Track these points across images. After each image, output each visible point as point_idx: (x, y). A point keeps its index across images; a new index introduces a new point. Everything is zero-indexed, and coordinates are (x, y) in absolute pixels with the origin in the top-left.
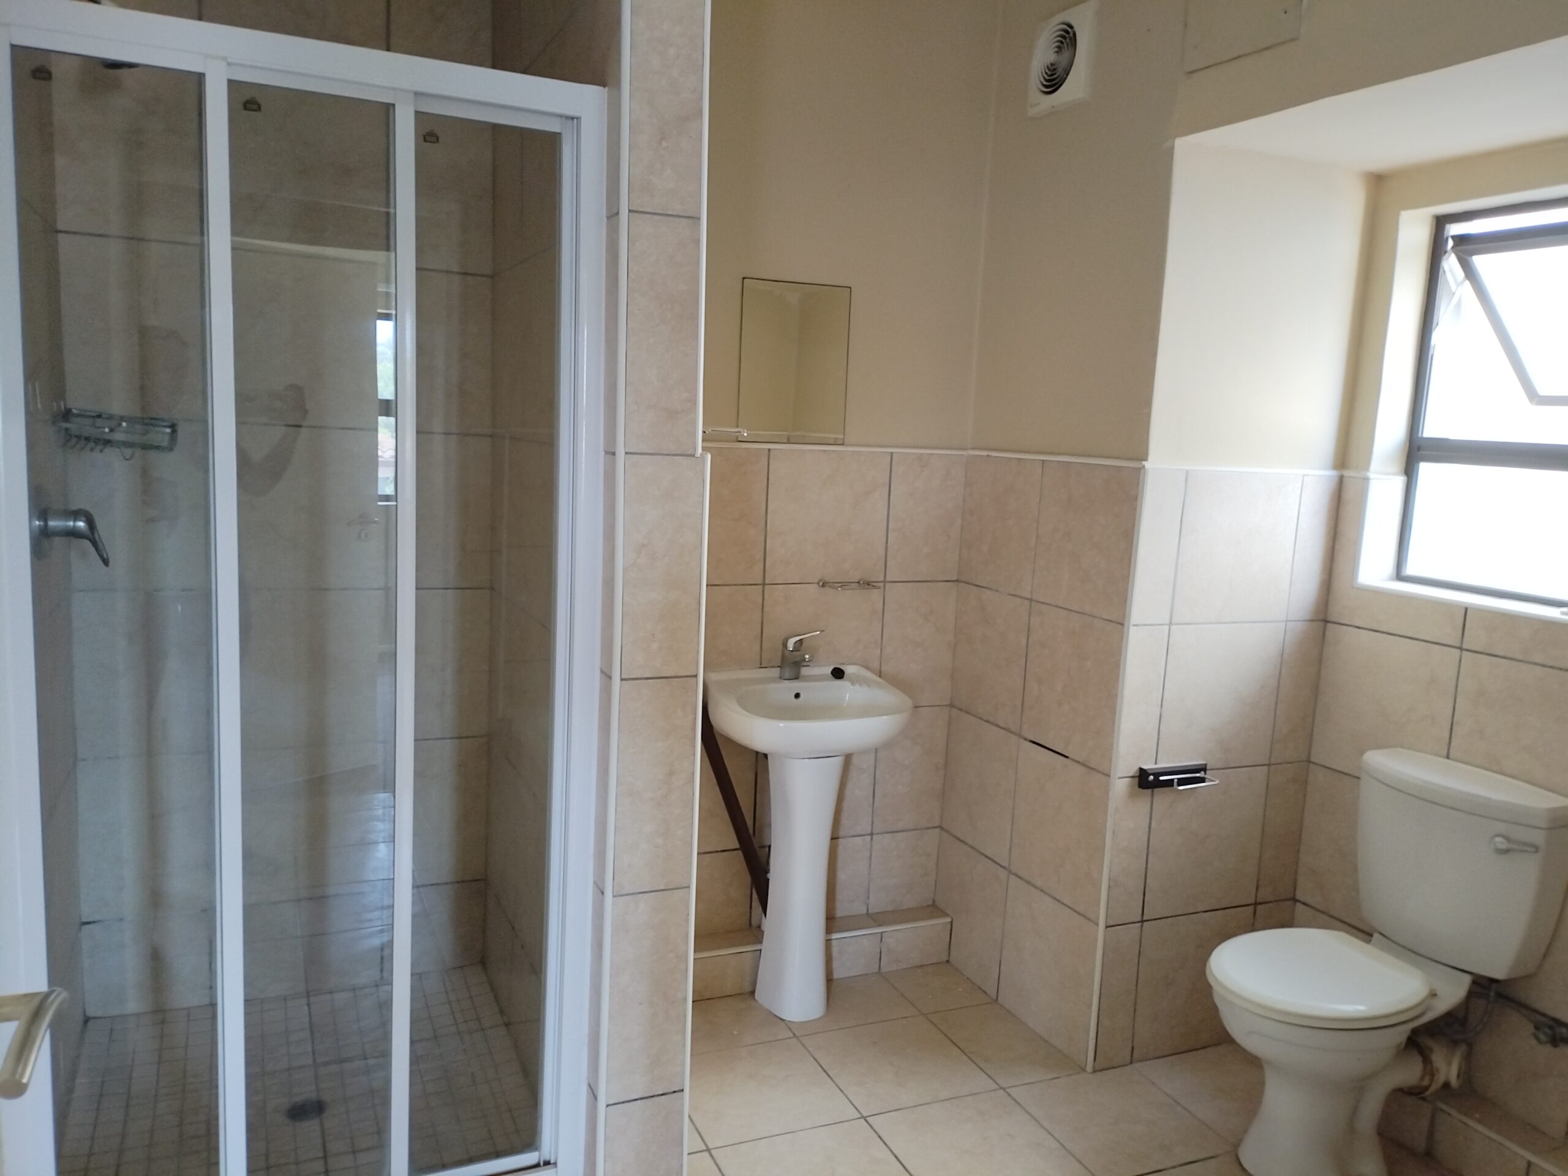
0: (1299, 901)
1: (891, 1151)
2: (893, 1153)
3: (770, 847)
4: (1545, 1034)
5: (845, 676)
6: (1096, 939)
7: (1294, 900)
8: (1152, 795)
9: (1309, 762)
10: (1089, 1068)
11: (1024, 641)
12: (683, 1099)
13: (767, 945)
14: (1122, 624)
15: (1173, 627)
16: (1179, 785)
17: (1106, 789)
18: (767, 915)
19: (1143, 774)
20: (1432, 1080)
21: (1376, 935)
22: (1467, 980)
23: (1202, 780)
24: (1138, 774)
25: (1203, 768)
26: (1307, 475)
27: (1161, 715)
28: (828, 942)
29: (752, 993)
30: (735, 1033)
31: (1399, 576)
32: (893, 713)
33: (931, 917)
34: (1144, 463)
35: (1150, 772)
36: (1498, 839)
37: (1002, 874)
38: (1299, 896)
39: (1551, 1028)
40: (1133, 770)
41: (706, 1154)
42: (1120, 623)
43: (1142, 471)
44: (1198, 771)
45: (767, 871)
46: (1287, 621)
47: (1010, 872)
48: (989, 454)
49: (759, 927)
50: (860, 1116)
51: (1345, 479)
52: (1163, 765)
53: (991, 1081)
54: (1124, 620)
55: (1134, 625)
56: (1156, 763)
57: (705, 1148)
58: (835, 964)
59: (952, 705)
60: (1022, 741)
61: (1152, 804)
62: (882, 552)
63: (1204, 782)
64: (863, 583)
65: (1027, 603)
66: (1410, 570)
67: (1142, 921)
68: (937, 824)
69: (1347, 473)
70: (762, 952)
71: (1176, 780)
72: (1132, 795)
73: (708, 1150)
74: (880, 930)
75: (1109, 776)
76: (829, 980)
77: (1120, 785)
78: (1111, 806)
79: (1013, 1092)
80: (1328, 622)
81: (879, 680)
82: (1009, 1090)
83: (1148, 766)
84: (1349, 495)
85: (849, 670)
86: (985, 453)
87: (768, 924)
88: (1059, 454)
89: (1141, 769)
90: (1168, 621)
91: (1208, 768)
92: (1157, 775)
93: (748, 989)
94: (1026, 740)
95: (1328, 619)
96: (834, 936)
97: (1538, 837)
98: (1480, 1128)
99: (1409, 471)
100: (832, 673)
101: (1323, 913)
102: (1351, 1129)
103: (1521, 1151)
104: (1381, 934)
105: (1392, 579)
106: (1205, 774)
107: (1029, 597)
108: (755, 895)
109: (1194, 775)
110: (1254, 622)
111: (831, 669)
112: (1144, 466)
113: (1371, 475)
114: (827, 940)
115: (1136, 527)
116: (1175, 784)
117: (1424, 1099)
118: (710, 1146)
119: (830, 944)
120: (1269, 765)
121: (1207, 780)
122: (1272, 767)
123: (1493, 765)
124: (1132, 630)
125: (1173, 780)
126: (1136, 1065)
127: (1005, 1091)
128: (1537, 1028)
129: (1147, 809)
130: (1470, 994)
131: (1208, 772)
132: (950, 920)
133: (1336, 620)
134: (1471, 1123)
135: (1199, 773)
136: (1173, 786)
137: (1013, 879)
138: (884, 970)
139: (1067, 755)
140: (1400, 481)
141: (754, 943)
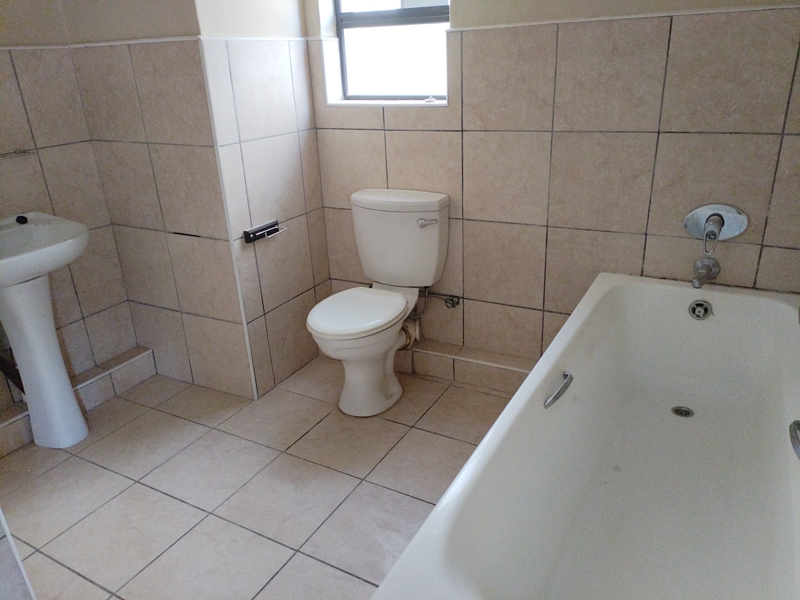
0: (332, 279)
1: (161, 492)
2: (163, 493)
3: (11, 349)
4: (450, 303)
5: (28, 221)
6: (243, 332)
7: (331, 279)
8: (254, 245)
9: (323, 207)
10: (256, 398)
11: (150, 171)
12: (7, 541)
13: (32, 409)
14: (213, 147)
15: (242, 144)
16: (268, 235)
17: (229, 249)
18: (25, 392)
19: (246, 234)
20: (410, 340)
21: (374, 284)
22: (417, 290)
23: (277, 230)
24: (244, 236)
25: (276, 224)
26: (290, 41)
27: (248, 198)
28: (76, 392)
29: (33, 441)
30: (29, 471)
31: (346, 97)
32: (74, 237)
33: (139, 353)
34: (199, 36)
35: (250, 232)
36: (420, 222)
37: (178, 315)
38: (332, 277)
39: (451, 300)
40: (241, 234)
41: (37, 553)
42: (211, 146)
43: (199, 42)
44: (274, 226)
45: (15, 365)
46: (299, 131)
47: (182, 312)
48: (87, 46)
49: (22, 401)
50: (135, 482)
51: (309, 42)
52: (256, 226)
53: (206, 427)
54: (213, 144)
55: (221, 146)
56: (252, 227)
57: (34, 550)
58: (85, 402)
59: (112, 224)
60: (167, 234)
61: (255, 251)
62: (27, 127)
63: (278, 231)
64: (19, 152)
65: (145, 146)
66: (350, 93)
67: (265, 314)
68: (125, 298)
69: (310, 39)
70: (30, 415)
71: (266, 233)
72: (243, 248)
73: (38, 550)
74: (108, 372)
75: (228, 241)
76: (84, 412)
77: (236, 244)
78: (234, 257)
79: (221, 427)
80: (317, 129)
81: (54, 217)
82: (217, 428)
83: (247, 230)
84: (313, 52)
85: (29, 216)
86: (83, 46)
87: (27, 398)
88: (138, 39)
89: (245, 232)
90: (238, 141)
91: (279, 222)
92: (254, 233)
93: (28, 440)
94: (170, 233)
95: (317, 127)
96: (78, 387)
97: (436, 216)
98: (432, 353)
99: (339, 35)
100: (17, 221)
101: (345, 281)
102: (385, 376)
103: (450, 356)
104: (376, 282)
105: (343, 100)
106: (278, 226)
107: (146, 141)
108: (11, 383)
109: (272, 229)
110: (283, 135)
111: (15, 218)
112: (200, 39)
113: (322, 38)
114: (75, 391)
115: (205, 80)
116: (266, 235)
117: (408, 350)
118: (38, 547)
119: (78, 393)
120: (306, 214)
121: (279, 229)
122: (308, 215)
123: (409, 187)
124: (220, 149)
125: (264, 233)
126: (279, 386)
127: (216, 429)
128: (446, 302)
129: (253, 254)
130: (420, 296)
131: (279, 225)
132: (151, 351)
133: (320, 127)
134: (428, 352)
135: (275, 226)
136: (265, 236)
137: (185, 315)
138: (118, 393)
139: (200, 235)
140: (336, 41)
141: (22, 412)
